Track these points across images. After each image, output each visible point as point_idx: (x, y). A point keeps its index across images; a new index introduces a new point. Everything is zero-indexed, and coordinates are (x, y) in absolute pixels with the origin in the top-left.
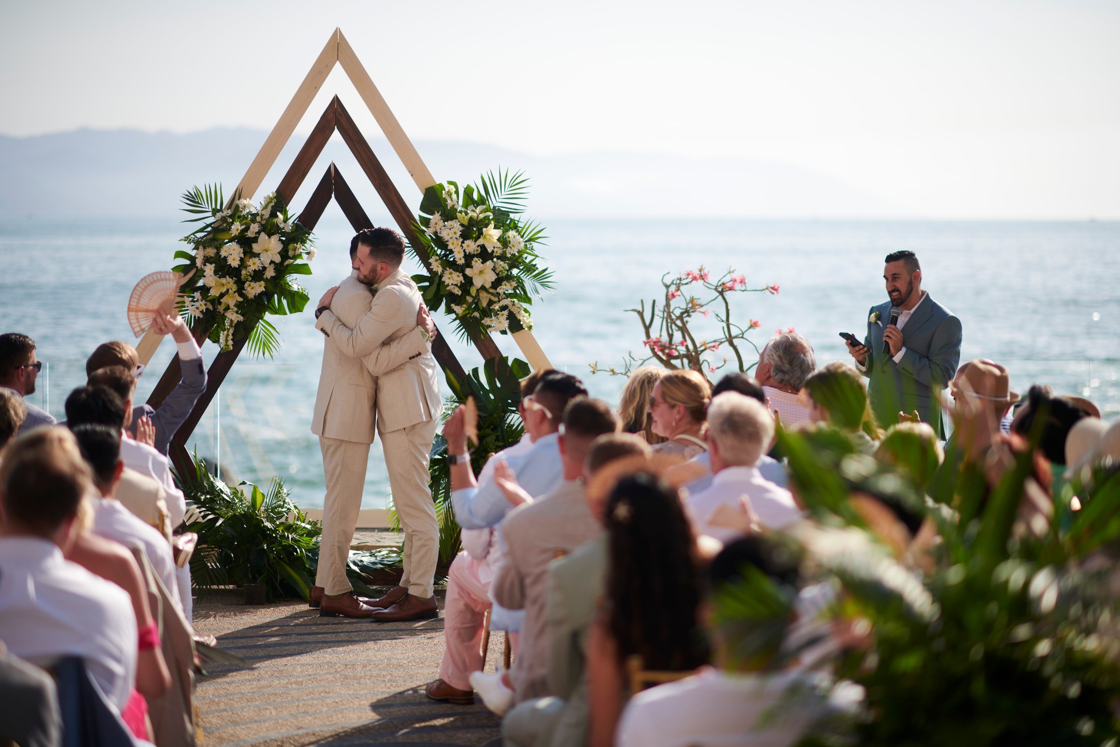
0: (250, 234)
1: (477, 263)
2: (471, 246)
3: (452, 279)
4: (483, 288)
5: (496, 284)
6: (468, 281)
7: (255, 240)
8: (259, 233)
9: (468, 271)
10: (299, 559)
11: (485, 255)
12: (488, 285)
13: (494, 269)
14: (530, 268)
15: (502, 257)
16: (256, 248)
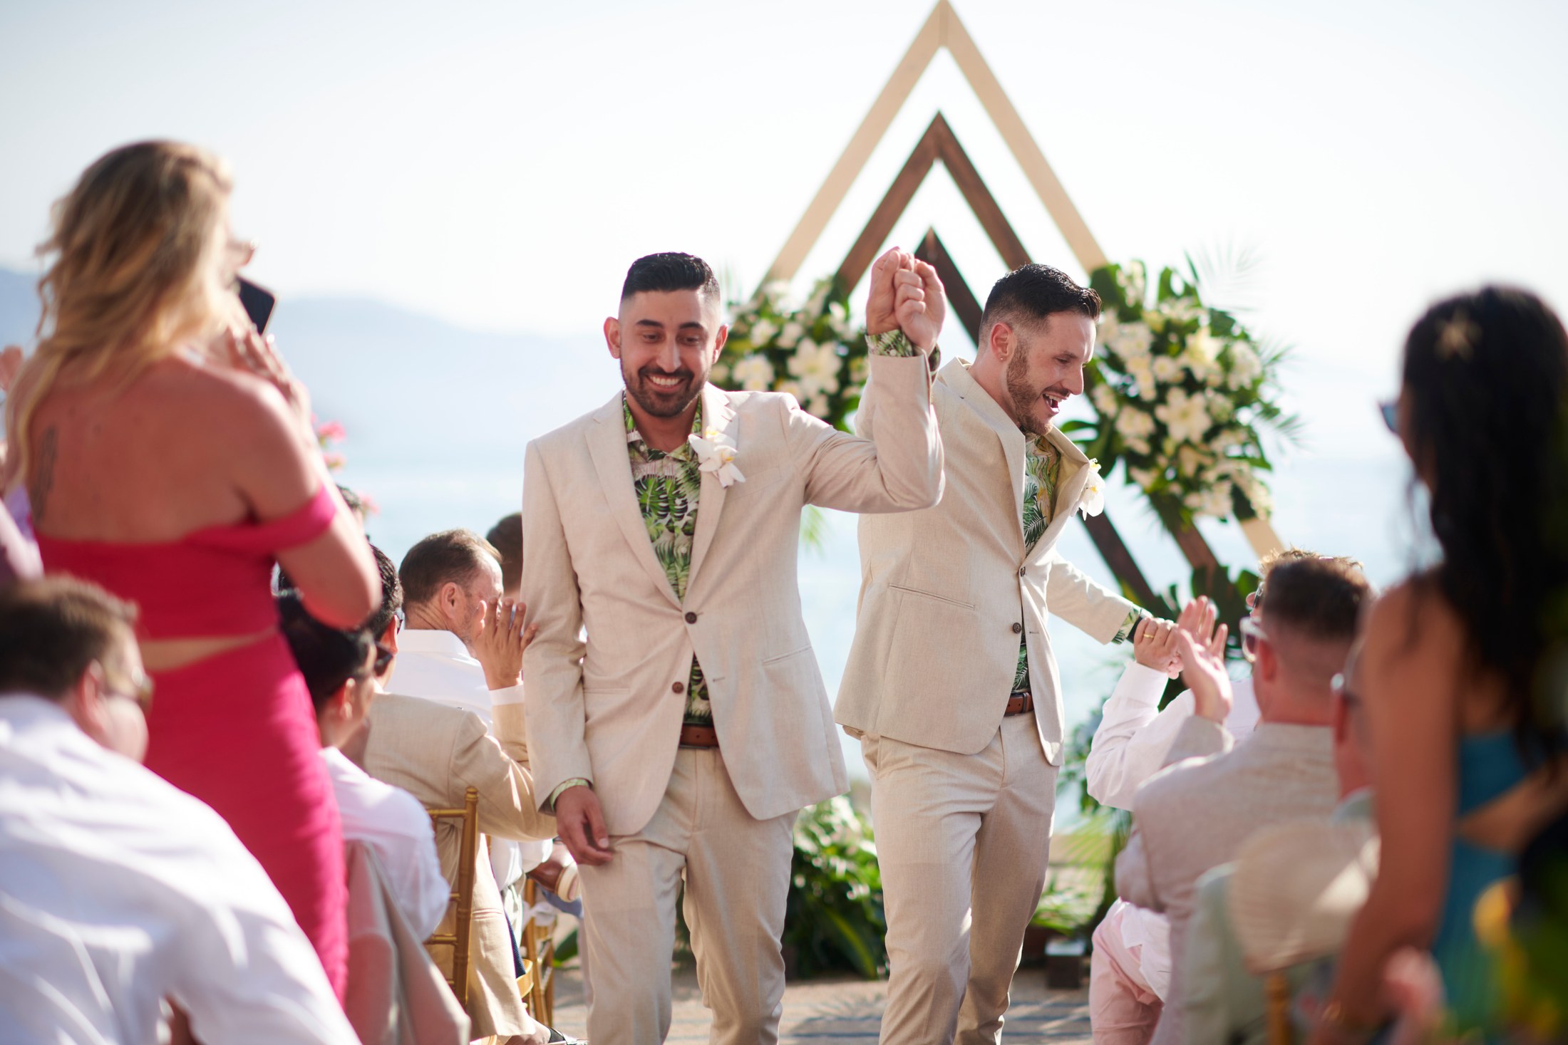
0: (785, 342)
1: (1176, 396)
2: (1168, 368)
3: (1133, 427)
4: (1187, 443)
5: (1212, 433)
6: (1161, 431)
7: (792, 352)
8: (799, 341)
9: (1162, 413)
10: (857, 904)
11: (1191, 384)
12: (1196, 437)
13: (1208, 410)
14: (1270, 412)
15: (1223, 389)
16: (794, 365)
